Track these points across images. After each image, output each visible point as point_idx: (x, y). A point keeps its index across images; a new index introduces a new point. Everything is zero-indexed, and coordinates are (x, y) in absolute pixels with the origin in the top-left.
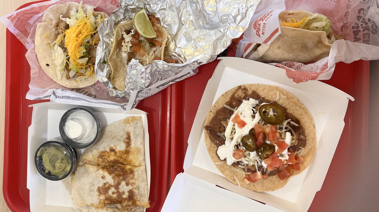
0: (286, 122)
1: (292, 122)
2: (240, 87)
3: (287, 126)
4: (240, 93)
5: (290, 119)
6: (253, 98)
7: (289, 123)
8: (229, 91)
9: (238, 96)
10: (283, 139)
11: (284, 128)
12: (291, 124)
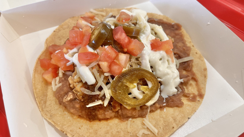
0: (108, 96)
1: (100, 102)
2: (201, 96)
3: (102, 93)
4: (192, 89)
5: (105, 105)
6: (174, 95)
7: (103, 98)
8: (205, 81)
9: (191, 84)
10: (92, 68)
11: (104, 86)
12: (98, 99)
